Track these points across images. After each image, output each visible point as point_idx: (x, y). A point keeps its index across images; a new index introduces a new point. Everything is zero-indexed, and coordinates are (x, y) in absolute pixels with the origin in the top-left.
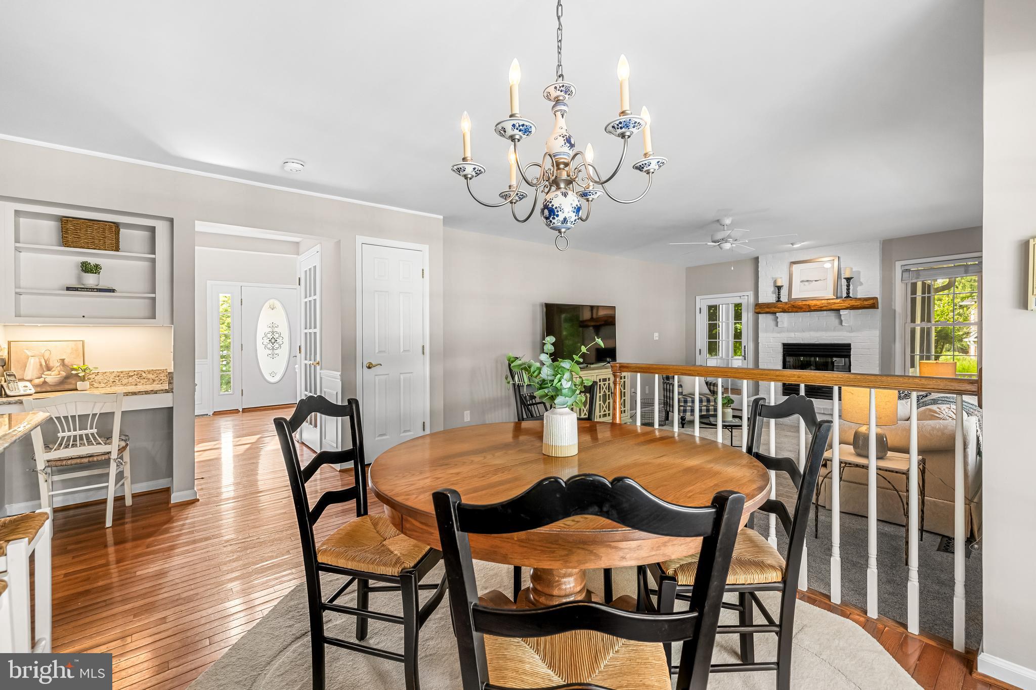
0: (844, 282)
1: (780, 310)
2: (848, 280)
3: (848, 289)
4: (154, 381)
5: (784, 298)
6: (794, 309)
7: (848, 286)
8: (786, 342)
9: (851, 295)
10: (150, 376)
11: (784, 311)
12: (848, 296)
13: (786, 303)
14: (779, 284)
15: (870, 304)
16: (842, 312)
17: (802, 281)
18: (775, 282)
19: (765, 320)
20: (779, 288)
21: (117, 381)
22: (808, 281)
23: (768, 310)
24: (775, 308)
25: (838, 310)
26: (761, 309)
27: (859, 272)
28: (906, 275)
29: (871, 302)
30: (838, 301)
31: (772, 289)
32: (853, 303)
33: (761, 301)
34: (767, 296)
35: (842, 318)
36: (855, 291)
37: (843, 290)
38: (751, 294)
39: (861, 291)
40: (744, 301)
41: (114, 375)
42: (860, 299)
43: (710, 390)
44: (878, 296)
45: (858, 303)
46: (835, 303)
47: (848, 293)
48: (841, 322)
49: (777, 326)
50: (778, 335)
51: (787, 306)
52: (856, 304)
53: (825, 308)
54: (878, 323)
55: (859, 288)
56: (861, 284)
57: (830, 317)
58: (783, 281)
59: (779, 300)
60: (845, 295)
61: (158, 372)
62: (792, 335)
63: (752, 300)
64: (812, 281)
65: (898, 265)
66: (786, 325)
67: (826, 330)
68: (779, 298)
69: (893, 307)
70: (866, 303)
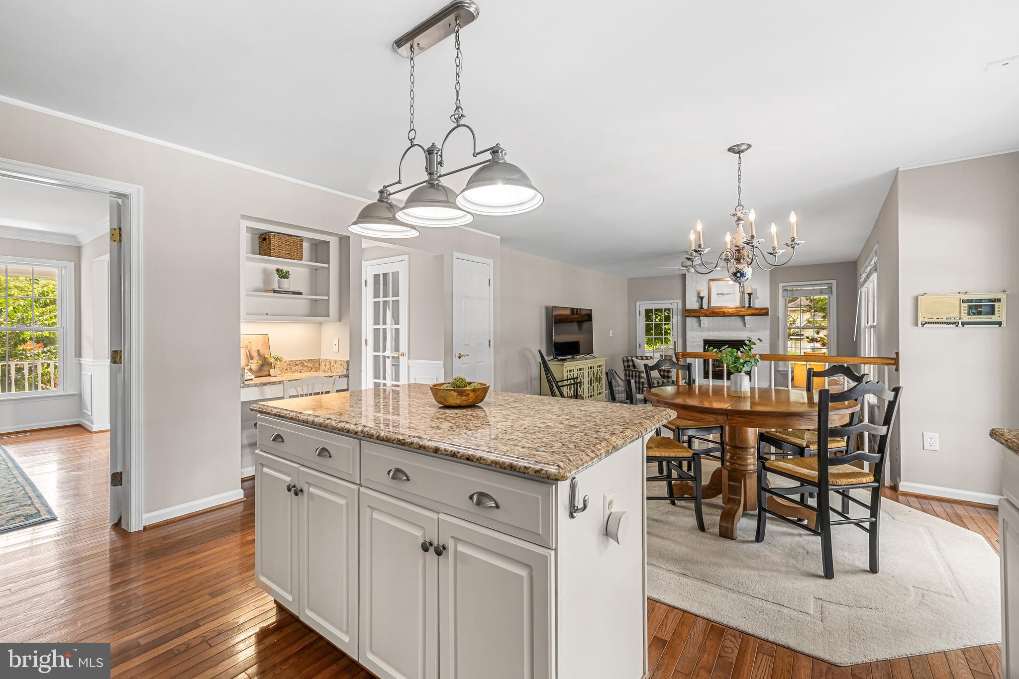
0: (747, 296)
1: (703, 315)
2: (750, 294)
3: (750, 301)
4: (312, 368)
5: (705, 306)
6: (714, 315)
7: (750, 299)
8: (706, 338)
9: (751, 306)
10: (310, 365)
11: (706, 316)
12: (750, 307)
13: (707, 310)
14: (702, 295)
15: (763, 312)
16: (746, 318)
17: (718, 294)
18: (699, 293)
19: (691, 322)
20: (702, 298)
21: (288, 369)
22: (722, 294)
23: (694, 314)
24: (700, 313)
25: (744, 316)
26: (688, 313)
27: (756, 290)
28: (785, 293)
29: (764, 311)
30: (744, 309)
31: (696, 299)
32: (754, 311)
33: (688, 307)
34: (692, 304)
35: (746, 322)
36: (754, 303)
37: (746, 302)
38: (680, 302)
39: (758, 303)
40: (674, 307)
41: (287, 363)
42: (758, 309)
43: (661, 375)
44: (769, 307)
45: (757, 312)
46: (741, 311)
47: (750, 304)
48: (745, 325)
49: (700, 326)
50: (701, 333)
51: (708, 312)
52: (755, 312)
53: (735, 314)
54: (769, 326)
55: (756, 301)
56: (758, 298)
57: (737, 321)
58: (704, 294)
59: (701, 308)
60: (747, 305)
61: (314, 361)
62: (711, 333)
63: (680, 306)
64: (724, 294)
65: (781, 285)
66: (706, 326)
67: (735, 330)
68: (701, 305)
69: (778, 315)
70: (762, 311)
